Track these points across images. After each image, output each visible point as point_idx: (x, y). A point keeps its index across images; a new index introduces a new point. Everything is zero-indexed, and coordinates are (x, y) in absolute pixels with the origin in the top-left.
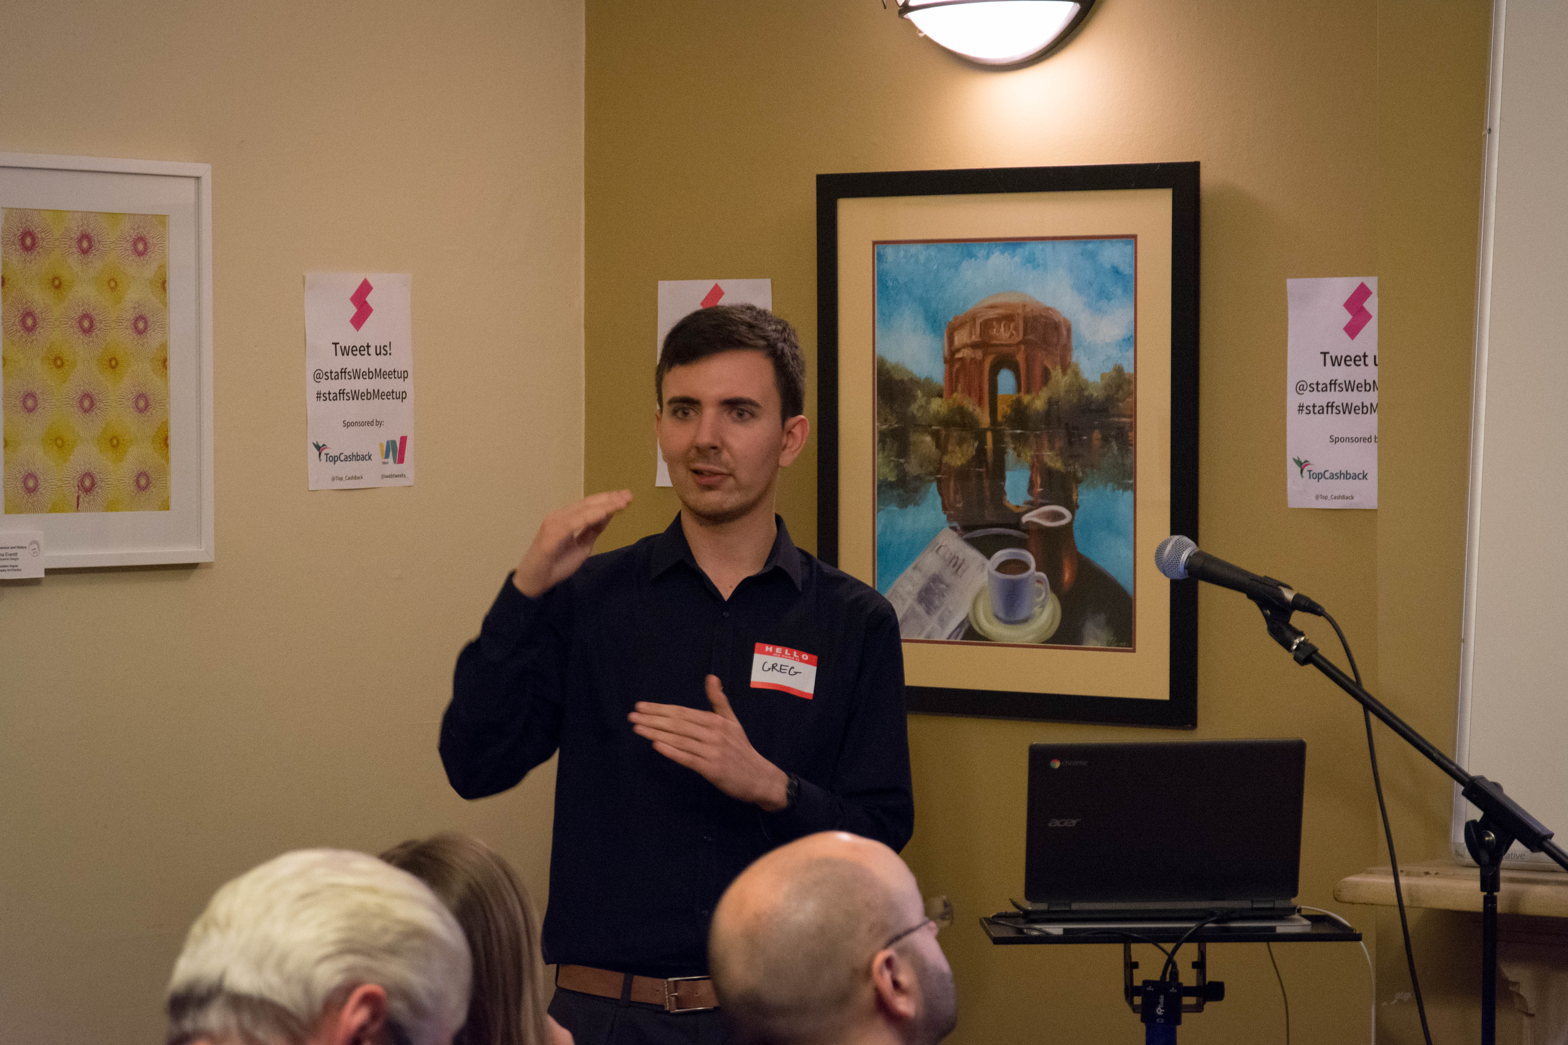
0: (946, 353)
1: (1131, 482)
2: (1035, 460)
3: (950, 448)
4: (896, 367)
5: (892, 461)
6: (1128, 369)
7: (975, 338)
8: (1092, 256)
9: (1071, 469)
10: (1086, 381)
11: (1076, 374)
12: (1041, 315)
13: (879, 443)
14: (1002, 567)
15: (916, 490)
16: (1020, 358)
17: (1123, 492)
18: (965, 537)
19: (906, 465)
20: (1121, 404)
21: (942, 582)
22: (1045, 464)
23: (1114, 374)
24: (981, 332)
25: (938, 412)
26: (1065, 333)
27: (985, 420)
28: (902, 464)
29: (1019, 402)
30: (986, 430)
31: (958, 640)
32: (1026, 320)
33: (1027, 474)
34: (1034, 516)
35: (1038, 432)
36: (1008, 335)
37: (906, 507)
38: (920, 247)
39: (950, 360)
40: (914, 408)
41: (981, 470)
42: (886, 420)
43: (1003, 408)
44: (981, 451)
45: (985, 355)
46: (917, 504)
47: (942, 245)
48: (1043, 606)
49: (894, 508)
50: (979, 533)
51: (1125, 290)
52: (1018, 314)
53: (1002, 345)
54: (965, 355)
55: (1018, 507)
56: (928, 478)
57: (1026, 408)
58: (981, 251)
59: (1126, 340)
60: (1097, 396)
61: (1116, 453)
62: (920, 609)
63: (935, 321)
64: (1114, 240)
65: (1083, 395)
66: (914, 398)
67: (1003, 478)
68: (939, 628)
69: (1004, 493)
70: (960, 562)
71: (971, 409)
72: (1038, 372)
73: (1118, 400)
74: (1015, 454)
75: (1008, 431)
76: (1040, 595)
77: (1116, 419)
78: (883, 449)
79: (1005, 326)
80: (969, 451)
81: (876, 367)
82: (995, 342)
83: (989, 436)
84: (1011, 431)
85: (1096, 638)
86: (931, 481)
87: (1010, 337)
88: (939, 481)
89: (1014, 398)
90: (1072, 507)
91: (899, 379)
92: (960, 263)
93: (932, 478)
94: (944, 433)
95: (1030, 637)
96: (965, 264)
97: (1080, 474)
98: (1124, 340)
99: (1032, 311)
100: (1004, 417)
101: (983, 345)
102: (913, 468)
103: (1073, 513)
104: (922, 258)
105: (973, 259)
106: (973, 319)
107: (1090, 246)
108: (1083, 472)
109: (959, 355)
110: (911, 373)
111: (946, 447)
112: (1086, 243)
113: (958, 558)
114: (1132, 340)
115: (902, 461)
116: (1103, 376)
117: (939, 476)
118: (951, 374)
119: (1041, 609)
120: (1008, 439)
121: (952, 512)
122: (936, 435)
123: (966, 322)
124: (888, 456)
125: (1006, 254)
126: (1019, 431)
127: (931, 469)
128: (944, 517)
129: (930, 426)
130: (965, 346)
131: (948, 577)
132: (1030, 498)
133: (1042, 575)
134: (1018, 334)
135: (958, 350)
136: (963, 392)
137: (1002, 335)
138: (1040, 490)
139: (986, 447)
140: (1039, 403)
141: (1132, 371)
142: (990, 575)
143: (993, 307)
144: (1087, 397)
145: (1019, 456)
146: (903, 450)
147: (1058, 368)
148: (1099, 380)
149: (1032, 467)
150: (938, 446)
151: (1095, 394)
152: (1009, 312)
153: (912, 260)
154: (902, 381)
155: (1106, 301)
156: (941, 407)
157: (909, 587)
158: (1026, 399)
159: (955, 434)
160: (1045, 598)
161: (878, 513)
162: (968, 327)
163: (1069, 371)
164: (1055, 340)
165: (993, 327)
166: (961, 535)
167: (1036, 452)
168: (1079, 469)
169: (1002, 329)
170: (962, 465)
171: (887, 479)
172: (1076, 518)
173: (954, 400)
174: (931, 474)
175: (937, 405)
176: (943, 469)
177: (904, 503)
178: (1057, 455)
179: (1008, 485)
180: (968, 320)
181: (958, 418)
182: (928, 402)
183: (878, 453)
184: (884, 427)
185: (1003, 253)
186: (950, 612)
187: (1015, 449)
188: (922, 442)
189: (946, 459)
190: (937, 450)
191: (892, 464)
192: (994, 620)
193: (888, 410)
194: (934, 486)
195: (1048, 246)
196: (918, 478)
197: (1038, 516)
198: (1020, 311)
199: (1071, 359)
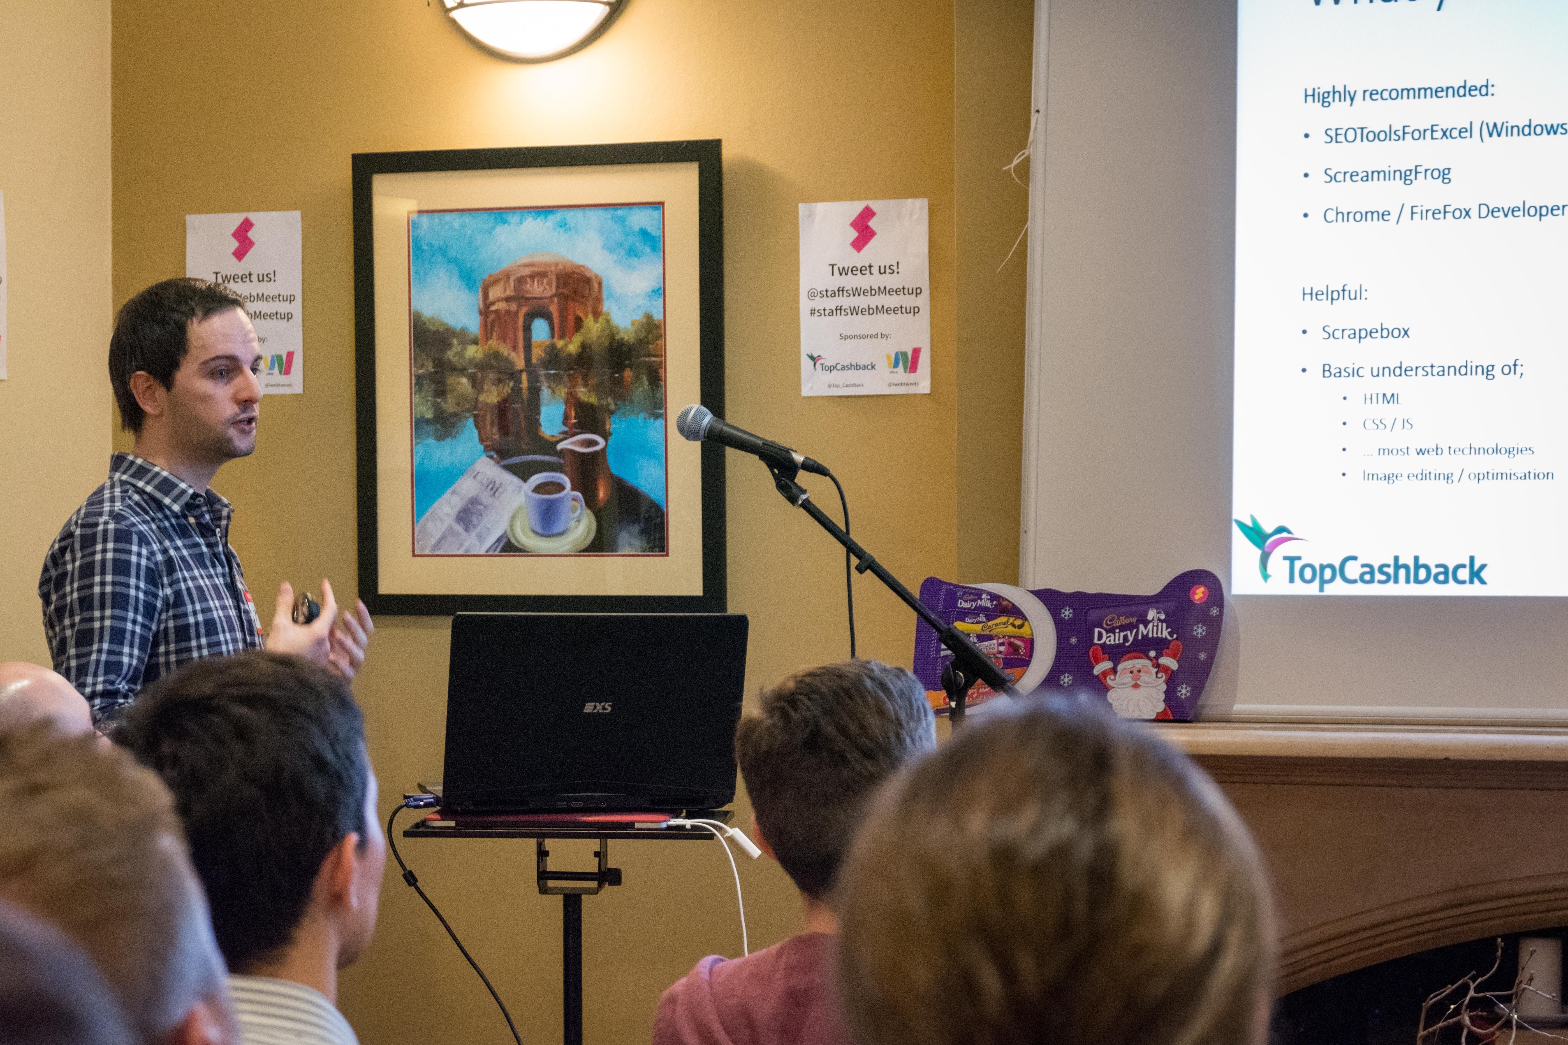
0: (481, 305)
1: (662, 411)
2: (569, 395)
3: (486, 388)
4: (433, 320)
5: (429, 400)
6: (658, 316)
7: (510, 292)
8: (622, 221)
9: (604, 402)
10: (617, 328)
11: (608, 322)
12: (574, 273)
13: (416, 384)
14: (538, 489)
15: (454, 425)
16: (554, 309)
17: (654, 420)
18: (502, 463)
19: (442, 404)
20: (651, 346)
21: (480, 503)
22: (579, 399)
23: (644, 320)
24: (515, 287)
25: (474, 358)
26: (596, 286)
27: (519, 362)
28: (439, 404)
29: (553, 346)
30: (521, 371)
31: (497, 553)
32: (558, 277)
33: (562, 408)
34: (569, 444)
35: (572, 372)
36: (542, 289)
37: (443, 440)
38: (454, 215)
39: (485, 312)
40: (450, 354)
41: (517, 406)
42: (423, 366)
43: (537, 353)
44: (517, 389)
45: (519, 306)
46: (454, 437)
47: (476, 214)
48: (579, 521)
49: (431, 441)
50: (516, 460)
51: (654, 249)
52: (551, 271)
53: (535, 298)
54: (500, 307)
55: (553, 436)
56: (464, 414)
57: (559, 351)
58: (514, 218)
59: (655, 291)
60: (628, 340)
61: (647, 387)
62: (459, 528)
63: (470, 278)
64: (642, 206)
65: (614, 339)
66: (449, 346)
67: (539, 413)
68: (479, 544)
69: (540, 425)
70: (496, 486)
71: (506, 353)
72: (571, 320)
73: (648, 343)
74: (550, 391)
75: (543, 372)
76: (574, 511)
77: (647, 359)
78: (420, 390)
79: (538, 282)
80: (505, 391)
81: (412, 319)
82: (528, 296)
83: (524, 376)
84: (546, 372)
85: (631, 546)
86: (468, 418)
87: (544, 290)
88: (476, 417)
89: (548, 343)
90: (606, 436)
91: (435, 329)
92: (493, 228)
93: (468, 414)
94: (480, 375)
95: (567, 548)
96: (498, 229)
97: (612, 407)
98: (653, 291)
99: (564, 268)
100: (538, 359)
101: (519, 298)
102: (450, 405)
103: (607, 441)
104: (456, 225)
105: (506, 225)
106: (507, 276)
107: (620, 212)
108: (616, 404)
109: (493, 308)
110: (446, 324)
111: (482, 388)
112: (615, 210)
113: (495, 482)
114: (661, 291)
115: (439, 400)
116: (633, 323)
117: (475, 412)
118: (486, 325)
119: (577, 523)
120: (542, 379)
121: (489, 443)
122: (473, 379)
123: (500, 280)
124: (426, 396)
125: (538, 220)
126: (553, 372)
127: (467, 406)
128: (482, 447)
129: (466, 370)
130: (499, 300)
131: (485, 498)
132: (565, 429)
133: (578, 494)
134: (551, 290)
135: (493, 304)
136: (498, 339)
137: (536, 289)
138: (574, 421)
139: (521, 386)
140: (573, 347)
141: (662, 317)
142: (526, 496)
143: (525, 266)
144: (619, 341)
145: (553, 392)
146: (441, 391)
147: (590, 316)
148: (630, 327)
149: (567, 402)
150: (474, 386)
151: (626, 338)
152: (542, 269)
153: (447, 227)
154: (438, 332)
155: (636, 259)
156: (477, 352)
157: (447, 509)
158: (560, 344)
159: (491, 376)
160: (581, 513)
161: (415, 446)
162: (502, 283)
163: (601, 319)
164: (587, 293)
165: (526, 283)
166: (498, 463)
167: (570, 388)
168: (612, 402)
169: (536, 284)
170: (498, 402)
171: (424, 416)
172: (609, 443)
173: (490, 347)
174: (467, 411)
175: (472, 351)
176: (480, 406)
177: (440, 437)
178: (590, 391)
179: (543, 419)
180: (502, 277)
181: (493, 362)
182: (464, 349)
183: (415, 394)
184: (421, 371)
185: (535, 219)
186: (488, 529)
187: (549, 387)
188: (458, 383)
189: (482, 398)
190: (473, 390)
191: (429, 404)
192: (531, 534)
193: (425, 357)
194: (471, 421)
195: (579, 213)
196: (455, 415)
197: (573, 443)
198: (553, 269)
199: (602, 307)
